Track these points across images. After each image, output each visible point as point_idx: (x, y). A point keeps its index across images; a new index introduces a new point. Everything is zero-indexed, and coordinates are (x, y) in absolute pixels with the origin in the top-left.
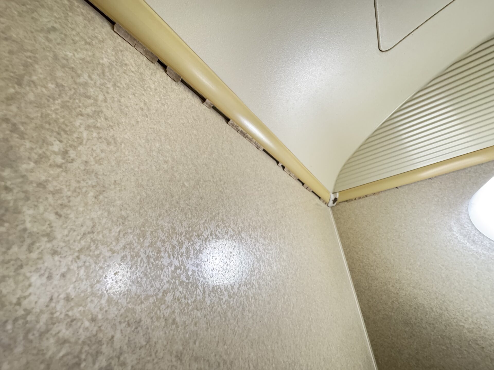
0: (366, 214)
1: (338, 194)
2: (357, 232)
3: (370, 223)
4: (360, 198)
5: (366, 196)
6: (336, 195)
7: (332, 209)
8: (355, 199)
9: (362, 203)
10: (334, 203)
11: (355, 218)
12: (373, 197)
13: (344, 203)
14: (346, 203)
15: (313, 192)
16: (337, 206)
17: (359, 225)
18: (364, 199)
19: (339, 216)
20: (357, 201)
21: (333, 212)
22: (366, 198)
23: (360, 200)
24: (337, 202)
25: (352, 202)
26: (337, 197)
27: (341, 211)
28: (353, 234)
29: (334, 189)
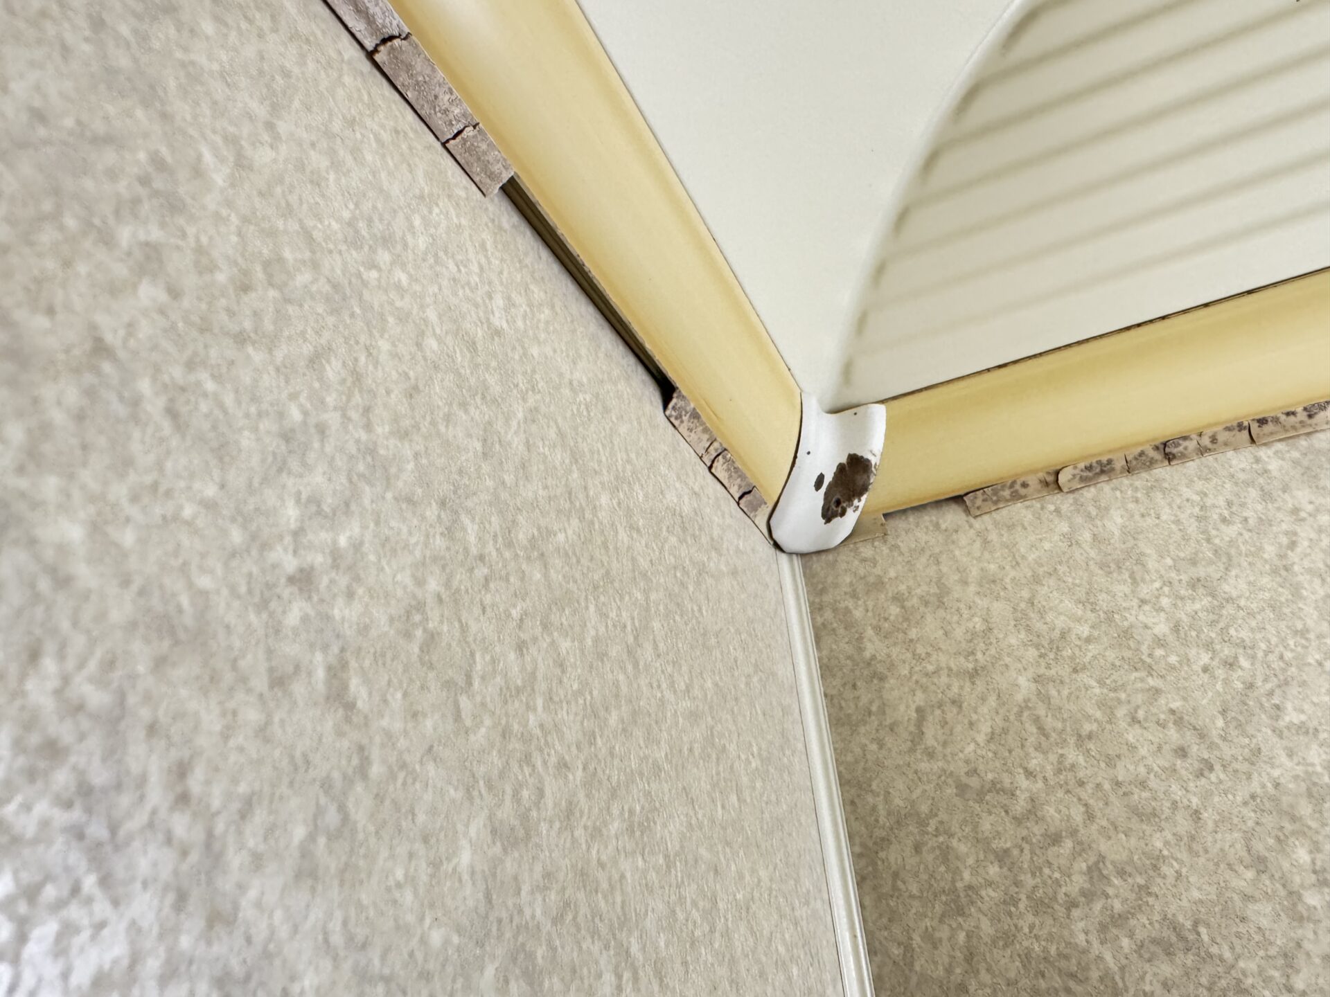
0: (1160, 642)
1: (879, 414)
2: (1056, 839)
3: (1202, 735)
4: (1099, 470)
5: (1167, 451)
6: (864, 430)
7: (809, 575)
8: (1052, 482)
9: (1115, 521)
10: (831, 512)
11: (1037, 679)
12: (1239, 460)
13: (928, 518)
14: (952, 516)
15: (514, 193)
16: (867, 551)
17: (1073, 755)
18: (1141, 480)
19: (873, 646)
20: (1064, 502)
21: (816, 608)
22: (1163, 472)
23: (1105, 490)
24: (861, 503)
25: (1018, 511)
26: (874, 447)
27: (898, 599)
28: (1002, 857)
29: (847, 372)
